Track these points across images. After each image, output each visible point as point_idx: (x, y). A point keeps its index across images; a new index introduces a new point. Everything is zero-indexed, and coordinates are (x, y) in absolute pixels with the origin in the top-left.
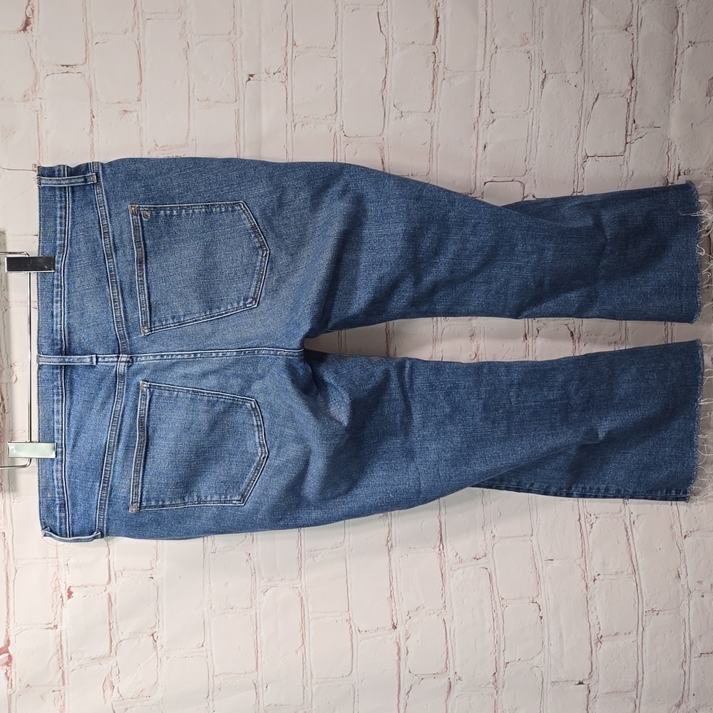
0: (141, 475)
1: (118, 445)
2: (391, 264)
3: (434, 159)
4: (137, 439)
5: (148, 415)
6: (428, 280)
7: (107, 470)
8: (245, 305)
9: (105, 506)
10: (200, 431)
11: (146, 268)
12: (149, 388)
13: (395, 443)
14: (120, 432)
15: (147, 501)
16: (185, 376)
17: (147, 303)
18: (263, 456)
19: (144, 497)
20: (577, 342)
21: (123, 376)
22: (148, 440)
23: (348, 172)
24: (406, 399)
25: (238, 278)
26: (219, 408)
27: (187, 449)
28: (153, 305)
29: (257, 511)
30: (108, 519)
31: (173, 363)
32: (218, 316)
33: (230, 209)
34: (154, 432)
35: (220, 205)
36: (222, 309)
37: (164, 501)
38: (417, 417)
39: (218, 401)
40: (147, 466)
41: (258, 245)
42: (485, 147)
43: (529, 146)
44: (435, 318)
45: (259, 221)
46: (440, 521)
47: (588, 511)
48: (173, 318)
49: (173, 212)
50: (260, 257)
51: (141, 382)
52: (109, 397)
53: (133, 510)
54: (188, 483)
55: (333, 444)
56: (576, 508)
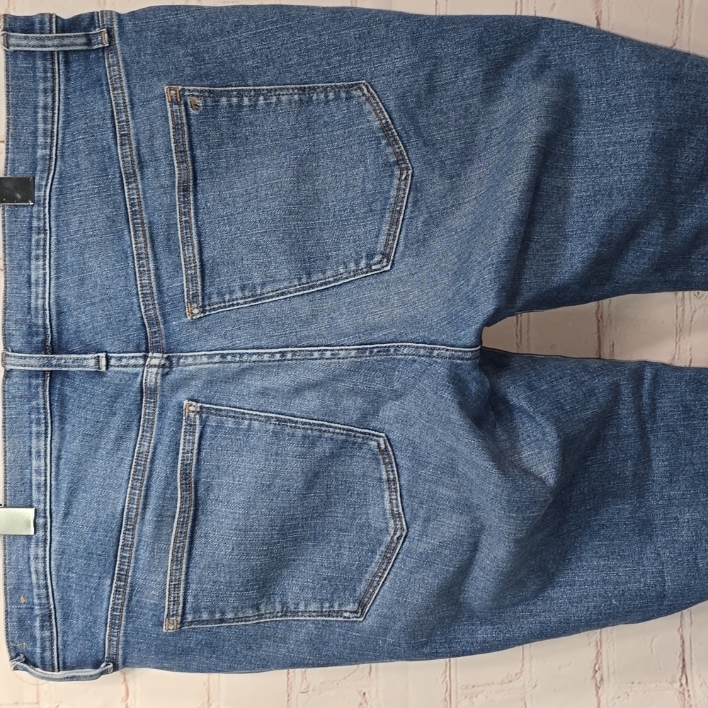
0: (184, 566)
1: (144, 513)
2: (630, 194)
3: (686, 17)
4: (178, 505)
5: (198, 461)
6: (687, 224)
7: (125, 557)
8: (369, 266)
9: (120, 619)
10: (288, 490)
11: (196, 200)
12: (200, 413)
13: (620, 511)
14: (147, 490)
15: (195, 612)
16: (264, 393)
17: (197, 261)
18: (398, 534)
19: (188, 606)
21: (153, 392)
22: (196, 505)
23: (549, 33)
24: (643, 435)
25: (357, 219)
26: (323, 448)
27: (265, 523)
28: (208, 266)
29: (386, 630)
30: (126, 642)
31: (243, 370)
32: (321, 285)
33: (343, 95)
34: (207, 490)
35: (325, 89)
36: (329, 273)
37: (223, 613)
38: (659, 466)
39: (320, 437)
40: (194, 552)
41: (392, 159)
44: (680, 293)
45: (394, 116)
46: (682, 637)
48: (243, 288)
49: (242, 100)
50: (396, 182)
51: (186, 402)
52: (127, 429)
53: (169, 627)
54: (265, 581)
55: (529, 518)
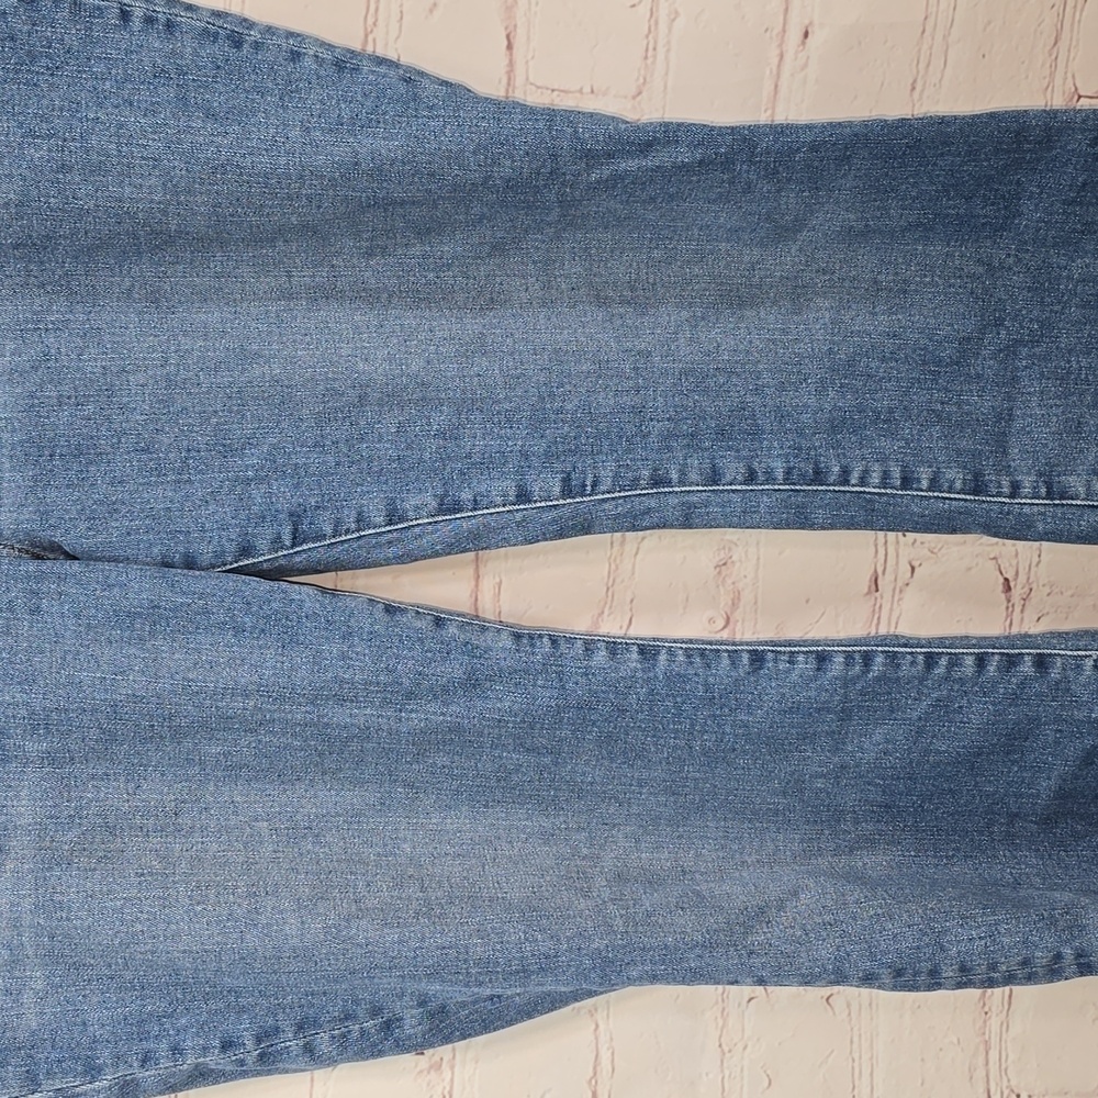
20: (1018, 609)
42: (806, 35)
43: (925, 47)
47: (1013, 1083)
56: (980, 1073)
